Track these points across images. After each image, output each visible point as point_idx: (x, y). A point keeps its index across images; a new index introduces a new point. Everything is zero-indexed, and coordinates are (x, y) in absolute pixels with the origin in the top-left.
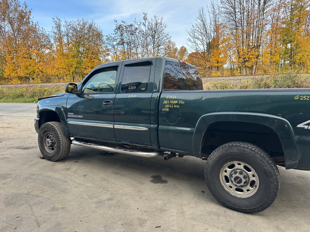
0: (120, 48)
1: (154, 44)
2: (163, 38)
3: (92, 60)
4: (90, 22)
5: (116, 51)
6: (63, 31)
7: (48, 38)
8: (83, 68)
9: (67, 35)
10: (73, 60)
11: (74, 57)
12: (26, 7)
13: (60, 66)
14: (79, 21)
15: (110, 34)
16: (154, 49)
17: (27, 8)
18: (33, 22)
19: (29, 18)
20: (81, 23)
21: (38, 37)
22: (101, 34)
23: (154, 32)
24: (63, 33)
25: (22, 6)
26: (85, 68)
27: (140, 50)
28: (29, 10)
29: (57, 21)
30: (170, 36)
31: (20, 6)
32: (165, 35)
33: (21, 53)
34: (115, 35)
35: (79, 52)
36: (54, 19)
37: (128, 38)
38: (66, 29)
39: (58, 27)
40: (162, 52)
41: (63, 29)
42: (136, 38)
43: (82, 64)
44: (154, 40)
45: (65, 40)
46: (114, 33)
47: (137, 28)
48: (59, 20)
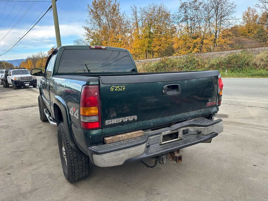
0: (184, 24)
1: (217, 16)
2: (227, 8)
3: (160, 39)
4: (159, 5)
5: (180, 28)
6: (139, 16)
7: (129, 24)
8: (152, 46)
9: (142, 20)
10: (145, 41)
11: (146, 37)
12: (116, 1)
13: (136, 47)
14: (150, 6)
15: (175, 13)
16: (216, 21)
19: (118, 10)
20: (152, 8)
21: (123, 24)
22: (169, 14)
23: (217, 4)
24: (139, 18)
26: (154, 47)
27: (203, 24)
28: (117, 3)
29: (134, 8)
30: (234, 5)
31: (111, 1)
32: (229, 5)
33: (111, 39)
34: (179, 13)
35: (150, 33)
36: (132, 8)
37: (192, 13)
38: (141, 14)
39: (135, 13)
40: (225, 22)
41: (139, 15)
42: (200, 13)
43: (152, 43)
44: (217, 12)
45: (140, 24)
46: (179, 11)
47: (201, 3)
48: (136, 7)
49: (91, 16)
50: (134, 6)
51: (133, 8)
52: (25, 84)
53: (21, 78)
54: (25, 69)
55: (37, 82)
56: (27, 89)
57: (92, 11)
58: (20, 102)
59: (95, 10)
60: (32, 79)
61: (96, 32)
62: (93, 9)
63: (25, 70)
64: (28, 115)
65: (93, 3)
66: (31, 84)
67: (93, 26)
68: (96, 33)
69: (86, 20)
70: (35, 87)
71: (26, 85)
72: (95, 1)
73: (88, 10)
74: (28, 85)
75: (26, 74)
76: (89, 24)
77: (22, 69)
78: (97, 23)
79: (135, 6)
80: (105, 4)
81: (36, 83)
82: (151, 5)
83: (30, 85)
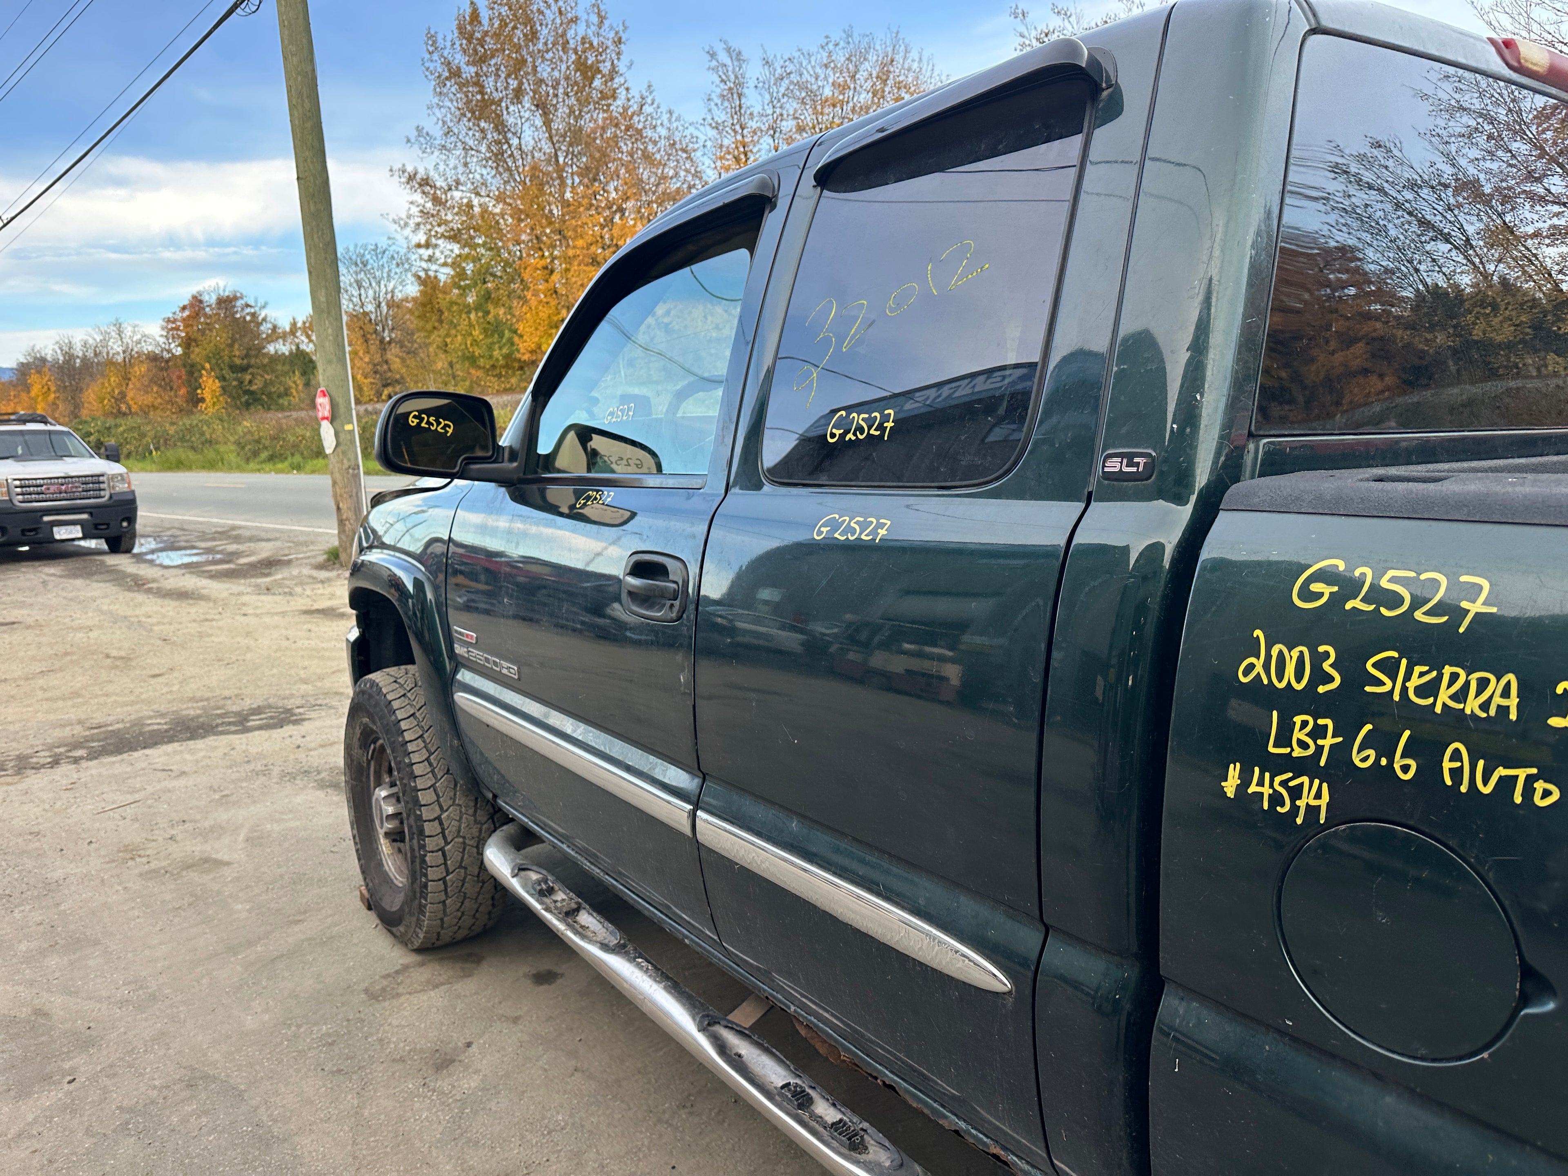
4: (881, 44)
6: (757, 109)
7: (690, 158)
9: (774, 130)
12: (602, 19)
14: (831, 46)
17: (607, 23)
18: (627, 89)
19: (614, 71)
20: (840, 58)
21: (647, 157)
24: (753, 124)
25: (583, 16)
28: (612, 35)
29: (728, 61)
31: (575, 20)
33: (580, 243)
36: (713, 55)
38: (767, 96)
39: (734, 92)
41: (754, 101)
48: (738, 57)
49: (449, 104)
50: (728, 50)
51: (724, 57)
52: (55, 529)
53: (25, 484)
54: (46, 423)
55: (140, 513)
56: (72, 563)
57: (456, 73)
58: (54, 680)
59: (473, 70)
60: (107, 494)
61: (476, 202)
62: (460, 59)
63: (49, 427)
64: (197, 848)
65: (461, 28)
66: (96, 526)
67: (461, 169)
68: (477, 210)
69: (419, 129)
70: (123, 546)
71: (57, 537)
72: (475, 17)
73: (432, 66)
74: (76, 532)
75: (61, 457)
76: (437, 153)
77: (24, 422)
78: (483, 149)
79: (735, 44)
80: (533, 36)
81: (131, 519)
82: (837, 45)
83: (85, 537)
